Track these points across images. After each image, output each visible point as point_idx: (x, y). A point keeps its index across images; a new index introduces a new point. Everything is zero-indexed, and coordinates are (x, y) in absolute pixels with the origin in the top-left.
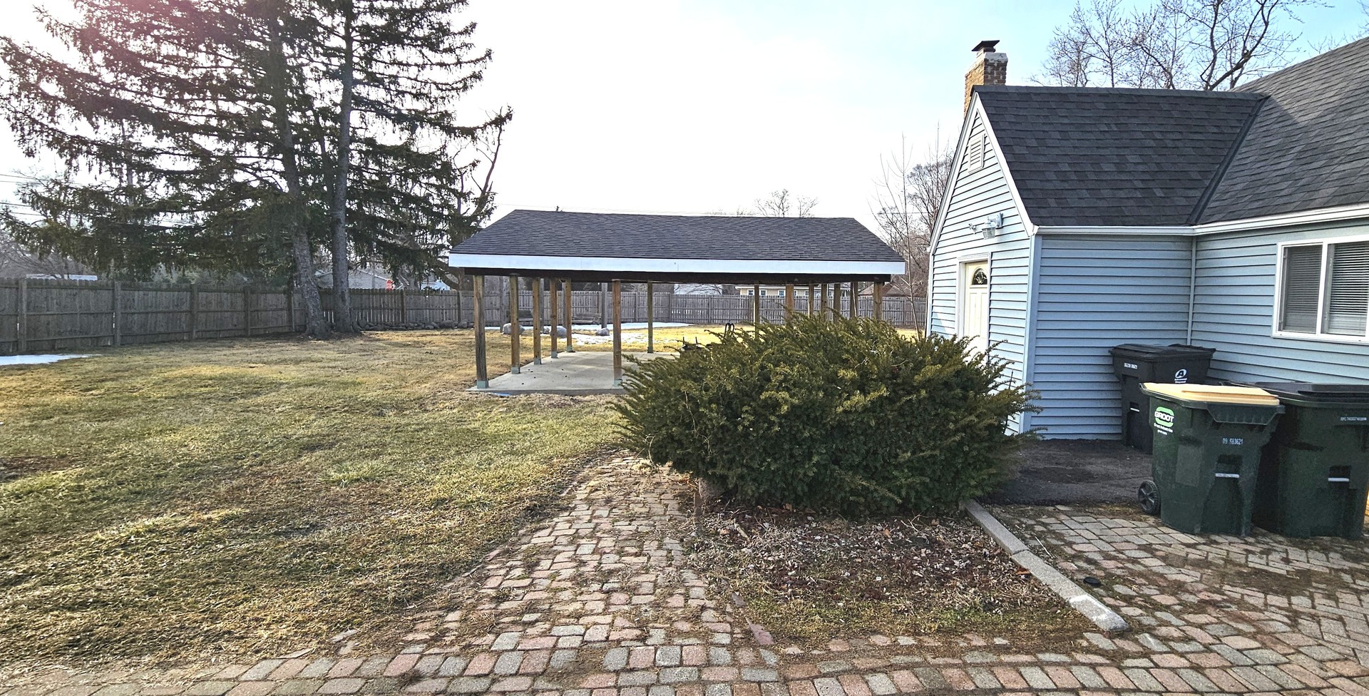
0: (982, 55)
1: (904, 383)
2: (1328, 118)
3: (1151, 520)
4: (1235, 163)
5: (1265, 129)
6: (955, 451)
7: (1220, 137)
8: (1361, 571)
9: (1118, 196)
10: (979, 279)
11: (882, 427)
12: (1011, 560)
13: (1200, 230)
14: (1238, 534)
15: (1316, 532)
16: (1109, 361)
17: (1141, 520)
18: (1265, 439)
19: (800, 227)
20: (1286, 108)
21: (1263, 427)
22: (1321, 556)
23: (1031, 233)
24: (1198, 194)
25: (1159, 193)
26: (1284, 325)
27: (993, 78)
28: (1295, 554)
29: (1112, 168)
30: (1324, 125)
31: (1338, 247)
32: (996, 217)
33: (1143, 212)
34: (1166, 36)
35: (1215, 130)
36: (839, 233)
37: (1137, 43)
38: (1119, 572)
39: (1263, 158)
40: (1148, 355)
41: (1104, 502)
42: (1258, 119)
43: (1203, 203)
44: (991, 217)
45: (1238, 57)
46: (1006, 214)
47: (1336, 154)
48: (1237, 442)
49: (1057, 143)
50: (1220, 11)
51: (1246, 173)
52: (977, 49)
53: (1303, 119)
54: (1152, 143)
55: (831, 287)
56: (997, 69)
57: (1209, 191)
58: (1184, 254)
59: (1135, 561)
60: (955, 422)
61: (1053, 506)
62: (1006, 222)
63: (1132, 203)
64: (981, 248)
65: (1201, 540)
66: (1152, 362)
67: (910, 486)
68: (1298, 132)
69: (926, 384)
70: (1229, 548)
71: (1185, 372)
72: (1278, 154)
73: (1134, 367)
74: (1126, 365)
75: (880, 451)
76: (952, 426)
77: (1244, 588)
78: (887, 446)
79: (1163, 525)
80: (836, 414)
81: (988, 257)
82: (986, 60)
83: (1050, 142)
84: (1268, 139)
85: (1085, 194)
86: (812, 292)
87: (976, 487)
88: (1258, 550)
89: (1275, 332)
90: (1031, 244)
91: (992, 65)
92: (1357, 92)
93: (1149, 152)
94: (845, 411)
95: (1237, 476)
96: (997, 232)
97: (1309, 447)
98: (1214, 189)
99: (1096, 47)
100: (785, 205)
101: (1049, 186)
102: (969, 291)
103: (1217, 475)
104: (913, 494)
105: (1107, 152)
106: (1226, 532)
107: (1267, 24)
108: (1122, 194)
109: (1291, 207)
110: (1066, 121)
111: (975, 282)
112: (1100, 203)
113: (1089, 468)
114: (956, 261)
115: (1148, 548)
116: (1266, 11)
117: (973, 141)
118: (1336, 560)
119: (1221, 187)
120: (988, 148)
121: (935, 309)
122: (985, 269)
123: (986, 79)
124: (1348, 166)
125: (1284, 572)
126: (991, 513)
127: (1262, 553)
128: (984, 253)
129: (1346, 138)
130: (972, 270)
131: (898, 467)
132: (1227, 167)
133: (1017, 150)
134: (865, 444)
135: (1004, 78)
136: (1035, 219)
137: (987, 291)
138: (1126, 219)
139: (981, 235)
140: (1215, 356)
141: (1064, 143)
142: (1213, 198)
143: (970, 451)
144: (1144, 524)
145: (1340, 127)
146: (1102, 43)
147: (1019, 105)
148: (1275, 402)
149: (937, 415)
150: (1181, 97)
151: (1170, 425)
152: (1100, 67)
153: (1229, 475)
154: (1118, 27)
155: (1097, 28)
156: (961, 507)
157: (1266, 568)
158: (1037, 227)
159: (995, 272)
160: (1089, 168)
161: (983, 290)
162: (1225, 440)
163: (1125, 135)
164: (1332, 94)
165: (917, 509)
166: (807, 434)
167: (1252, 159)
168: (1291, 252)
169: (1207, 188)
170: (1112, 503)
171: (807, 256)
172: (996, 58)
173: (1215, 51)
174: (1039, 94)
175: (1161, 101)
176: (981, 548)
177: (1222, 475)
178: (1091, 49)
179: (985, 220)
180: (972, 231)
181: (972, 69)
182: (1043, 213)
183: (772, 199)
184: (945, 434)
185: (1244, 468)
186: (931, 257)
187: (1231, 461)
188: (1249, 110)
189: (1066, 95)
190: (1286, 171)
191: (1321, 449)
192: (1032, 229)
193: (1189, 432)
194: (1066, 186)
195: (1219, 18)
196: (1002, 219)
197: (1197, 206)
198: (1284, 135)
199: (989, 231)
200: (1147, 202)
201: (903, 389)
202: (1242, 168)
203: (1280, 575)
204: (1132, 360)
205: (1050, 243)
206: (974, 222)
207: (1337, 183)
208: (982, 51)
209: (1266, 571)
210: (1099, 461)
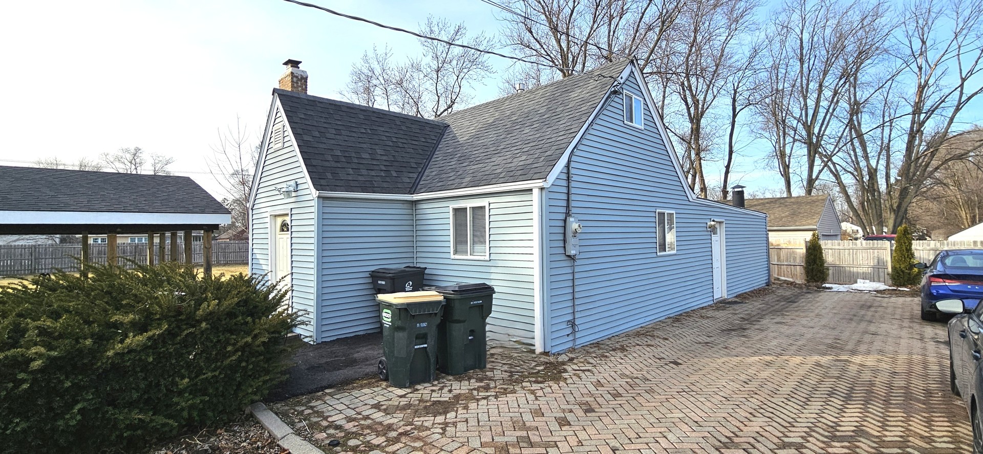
0: (289, 69)
1: (188, 318)
2: (470, 140)
3: (384, 384)
4: (433, 160)
5: (446, 142)
6: (233, 368)
7: (426, 144)
8: (482, 387)
9: (371, 174)
10: (284, 227)
11: (163, 360)
12: (278, 445)
13: (416, 197)
14: (429, 381)
15: (466, 370)
16: (370, 280)
17: (378, 386)
18: (438, 320)
19: (129, 182)
20: (456, 132)
21: (436, 314)
22: (467, 383)
23: (315, 196)
24: (415, 175)
25: (395, 174)
26: (456, 252)
27: (298, 86)
28: (456, 385)
29: (367, 156)
30: (469, 144)
31: (474, 209)
32: (293, 183)
33: (385, 185)
34: (414, 83)
35: (424, 140)
36: (171, 189)
37: (400, 83)
38: (354, 430)
39: (445, 158)
40: (390, 275)
41: (358, 379)
42: (445, 137)
43: (417, 182)
44: (289, 183)
45: (449, 103)
46: (299, 181)
47: (472, 160)
48: (424, 325)
49: (332, 136)
50: (439, 75)
51: (437, 166)
52: (286, 63)
53: (462, 139)
54: (391, 144)
55: (168, 234)
56: (301, 80)
57: (421, 174)
58: (409, 211)
59: (367, 418)
60: (234, 345)
61: (323, 391)
62: (300, 187)
63: (379, 179)
64: (283, 205)
65: (409, 390)
66: (392, 279)
67: (192, 407)
68: (459, 146)
69: (209, 317)
70: (425, 391)
71: (411, 283)
72: (451, 157)
73: (383, 283)
74: (379, 282)
75: (162, 382)
76: (229, 348)
77: (425, 416)
78: (170, 376)
79: (390, 386)
80: (108, 358)
81: (289, 212)
82: (292, 73)
83: (328, 135)
84: (447, 148)
85: (351, 171)
86: (151, 239)
87: (255, 393)
88: (438, 388)
89: (453, 256)
90: (314, 203)
91: (297, 77)
92: (481, 129)
93: (389, 148)
94: (116, 354)
95: (426, 345)
96: (294, 194)
97: (459, 322)
98: (423, 173)
99: (377, 81)
100: (138, 160)
101: (327, 164)
102: (278, 236)
103: (416, 347)
104: (195, 414)
105: (364, 146)
106: (424, 381)
107: (460, 87)
108: (373, 173)
109: (453, 187)
110: (339, 123)
111: (283, 230)
112: (360, 178)
113: (356, 355)
114: (267, 215)
115: (377, 406)
116: (459, 80)
117: (276, 127)
118: (474, 384)
119: (426, 174)
120: (286, 134)
121: (255, 251)
122: (288, 219)
123: (293, 86)
124: (476, 166)
125: (447, 399)
126: (271, 410)
127: (439, 390)
128: (285, 209)
129: (476, 152)
130: (279, 221)
131: (180, 393)
132: (429, 162)
133: (306, 138)
134: (145, 379)
135: (306, 88)
136: (317, 186)
137: (289, 236)
138: (375, 189)
139: (282, 196)
140: (427, 271)
141: (338, 137)
142: (422, 179)
143: (248, 366)
144: (380, 388)
145: (474, 146)
146: (381, 79)
147: (308, 107)
148: (441, 298)
149: (219, 341)
150: (407, 119)
151: (390, 320)
152: (380, 93)
153: (422, 346)
154: (389, 72)
155: (378, 71)
156: (247, 411)
157: (439, 399)
158: (318, 192)
159: (294, 223)
160: (353, 155)
161: (286, 236)
162: (418, 325)
163: (376, 137)
164: (473, 128)
165: (202, 425)
166: (68, 384)
167: (440, 158)
168: (456, 210)
169: (420, 173)
170: (363, 378)
171: (131, 208)
172: (300, 73)
173: (438, 97)
174: (321, 103)
175: (396, 119)
176: (256, 443)
177: (418, 347)
178: (374, 82)
179: (284, 185)
180: (277, 192)
181: (283, 77)
182: (323, 182)
183: (120, 154)
184: (226, 355)
185: (429, 340)
186: (250, 211)
187: (422, 338)
188: (440, 131)
189: (340, 106)
190: (453, 167)
191: (464, 321)
192: (315, 193)
193: (399, 323)
194: (339, 165)
195: (440, 79)
196: (297, 185)
197: (414, 183)
198: (454, 147)
199: (288, 193)
200: (388, 179)
201: (186, 324)
202: (436, 163)
203: (445, 401)
204: (382, 279)
205: (328, 203)
206: (279, 186)
207: (471, 175)
208: (290, 66)
209: (439, 401)
210: (364, 349)
